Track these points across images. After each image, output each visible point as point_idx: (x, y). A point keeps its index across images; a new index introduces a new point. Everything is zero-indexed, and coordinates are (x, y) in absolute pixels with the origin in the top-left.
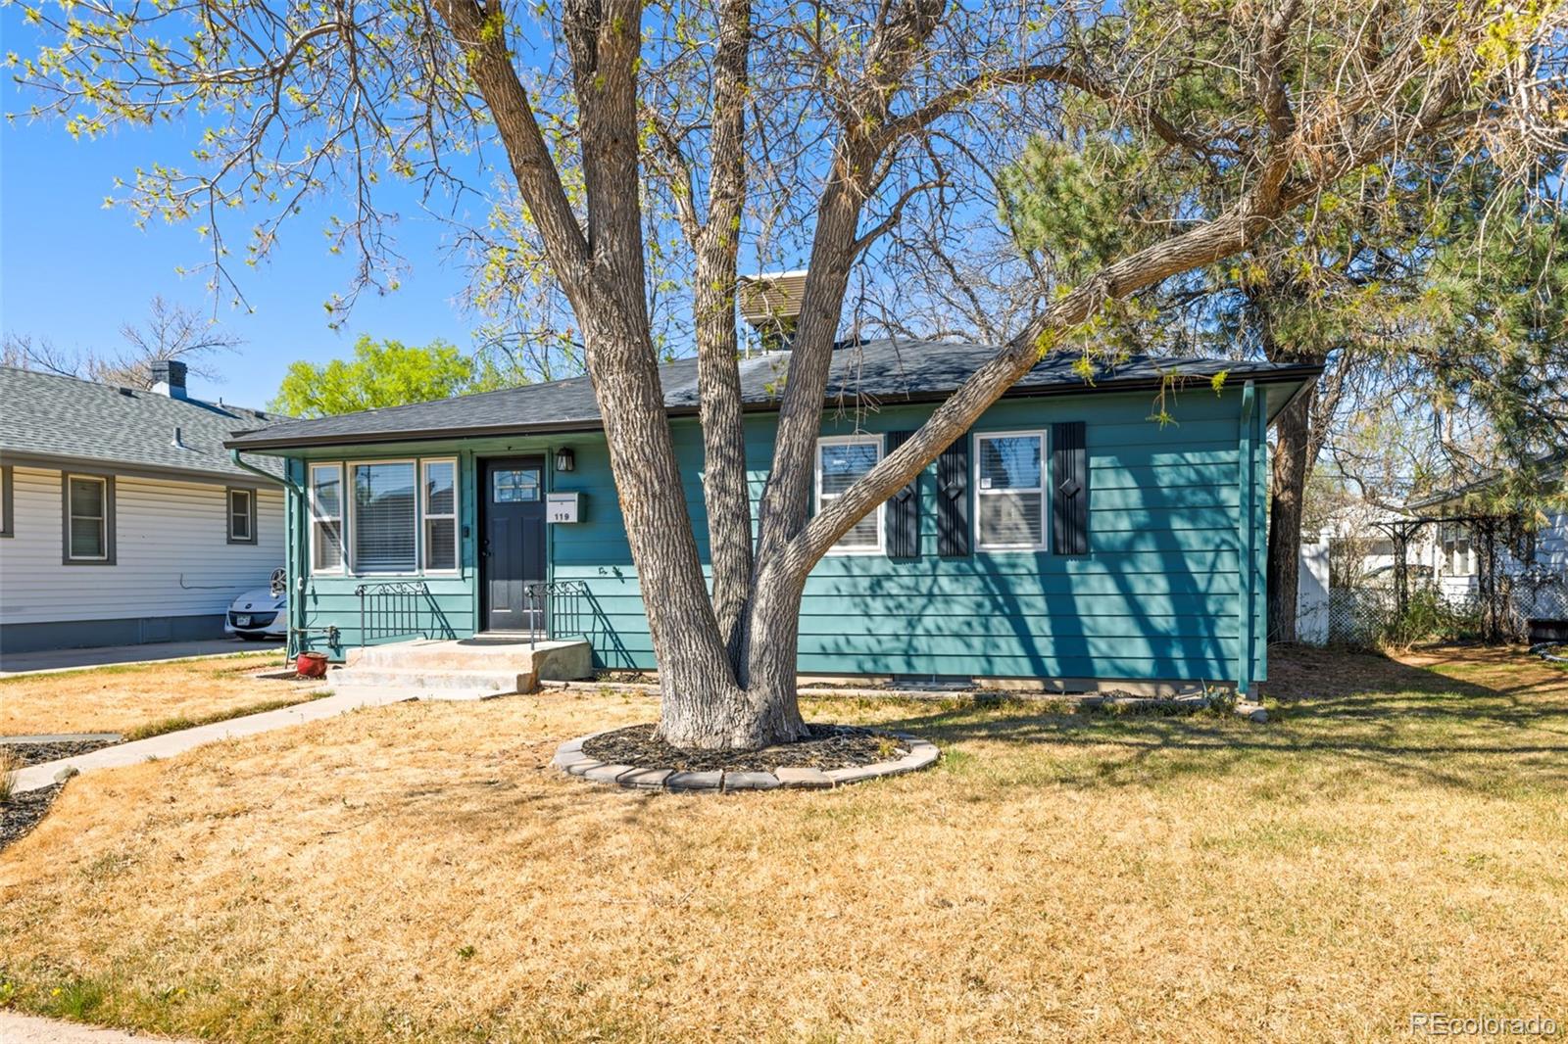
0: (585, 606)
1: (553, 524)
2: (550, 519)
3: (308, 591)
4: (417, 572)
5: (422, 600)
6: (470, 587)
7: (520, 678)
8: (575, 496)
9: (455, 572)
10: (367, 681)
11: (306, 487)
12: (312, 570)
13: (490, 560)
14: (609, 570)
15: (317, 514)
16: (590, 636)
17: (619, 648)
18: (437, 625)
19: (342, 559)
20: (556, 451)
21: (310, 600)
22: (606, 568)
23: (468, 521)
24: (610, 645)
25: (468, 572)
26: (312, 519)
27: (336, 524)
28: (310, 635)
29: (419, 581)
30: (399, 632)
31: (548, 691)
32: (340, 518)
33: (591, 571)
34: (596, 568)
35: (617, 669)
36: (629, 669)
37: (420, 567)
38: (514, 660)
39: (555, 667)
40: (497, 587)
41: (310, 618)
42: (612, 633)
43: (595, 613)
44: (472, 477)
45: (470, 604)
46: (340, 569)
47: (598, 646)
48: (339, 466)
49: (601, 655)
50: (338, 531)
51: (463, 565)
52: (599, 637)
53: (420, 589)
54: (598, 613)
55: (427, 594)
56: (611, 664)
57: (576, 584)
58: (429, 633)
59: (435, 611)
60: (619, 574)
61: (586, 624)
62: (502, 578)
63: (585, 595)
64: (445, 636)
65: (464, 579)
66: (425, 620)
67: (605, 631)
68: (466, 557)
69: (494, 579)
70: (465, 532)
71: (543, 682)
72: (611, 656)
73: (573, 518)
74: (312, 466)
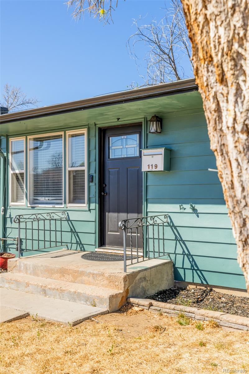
0: (169, 233)
1: (147, 172)
2: (144, 168)
3: (8, 216)
4: (63, 206)
5: (65, 224)
6: (93, 216)
7: (112, 298)
8: (162, 151)
9: (85, 206)
10: (13, 286)
11: (8, 152)
12: (11, 203)
13: (107, 197)
14: (188, 208)
15: (13, 169)
16: (173, 257)
17: (194, 268)
18: (74, 241)
19: (24, 196)
20: (149, 119)
21: (9, 220)
22: (185, 206)
23: (92, 172)
24: (187, 265)
25: (93, 206)
26: (11, 172)
27: (22, 174)
28: (8, 242)
29: (64, 211)
30: (53, 244)
31: (136, 309)
32: (24, 171)
33: (175, 208)
34: (178, 206)
35: (192, 283)
36: (202, 284)
37: (65, 203)
38: (111, 279)
39: (143, 284)
40: (111, 216)
41: (9, 231)
42: (189, 255)
43: (176, 239)
44: (95, 141)
45: (93, 227)
46: (23, 203)
47: (179, 264)
48: (23, 139)
49: (181, 272)
50: (23, 179)
51: (89, 202)
52: (180, 258)
53: (64, 216)
54: (179, 239)
55: (68, 220)
56: (189, 279)
57: (162, 218)
58: (69, 245)
59: (73, 231)
60: (194, 210)
61: (170, 247)
62: (114, 211)
63: (169, 226)
64: (79, 249)
65: (90, 210)
66: (67, 237)
67: (184, 254)
68: (91, 196)
69: (109, 212)
70: (91, 179)
71: (132, 300)
72: (189, 273)
73: (161, 167)
74: (11, 140)
